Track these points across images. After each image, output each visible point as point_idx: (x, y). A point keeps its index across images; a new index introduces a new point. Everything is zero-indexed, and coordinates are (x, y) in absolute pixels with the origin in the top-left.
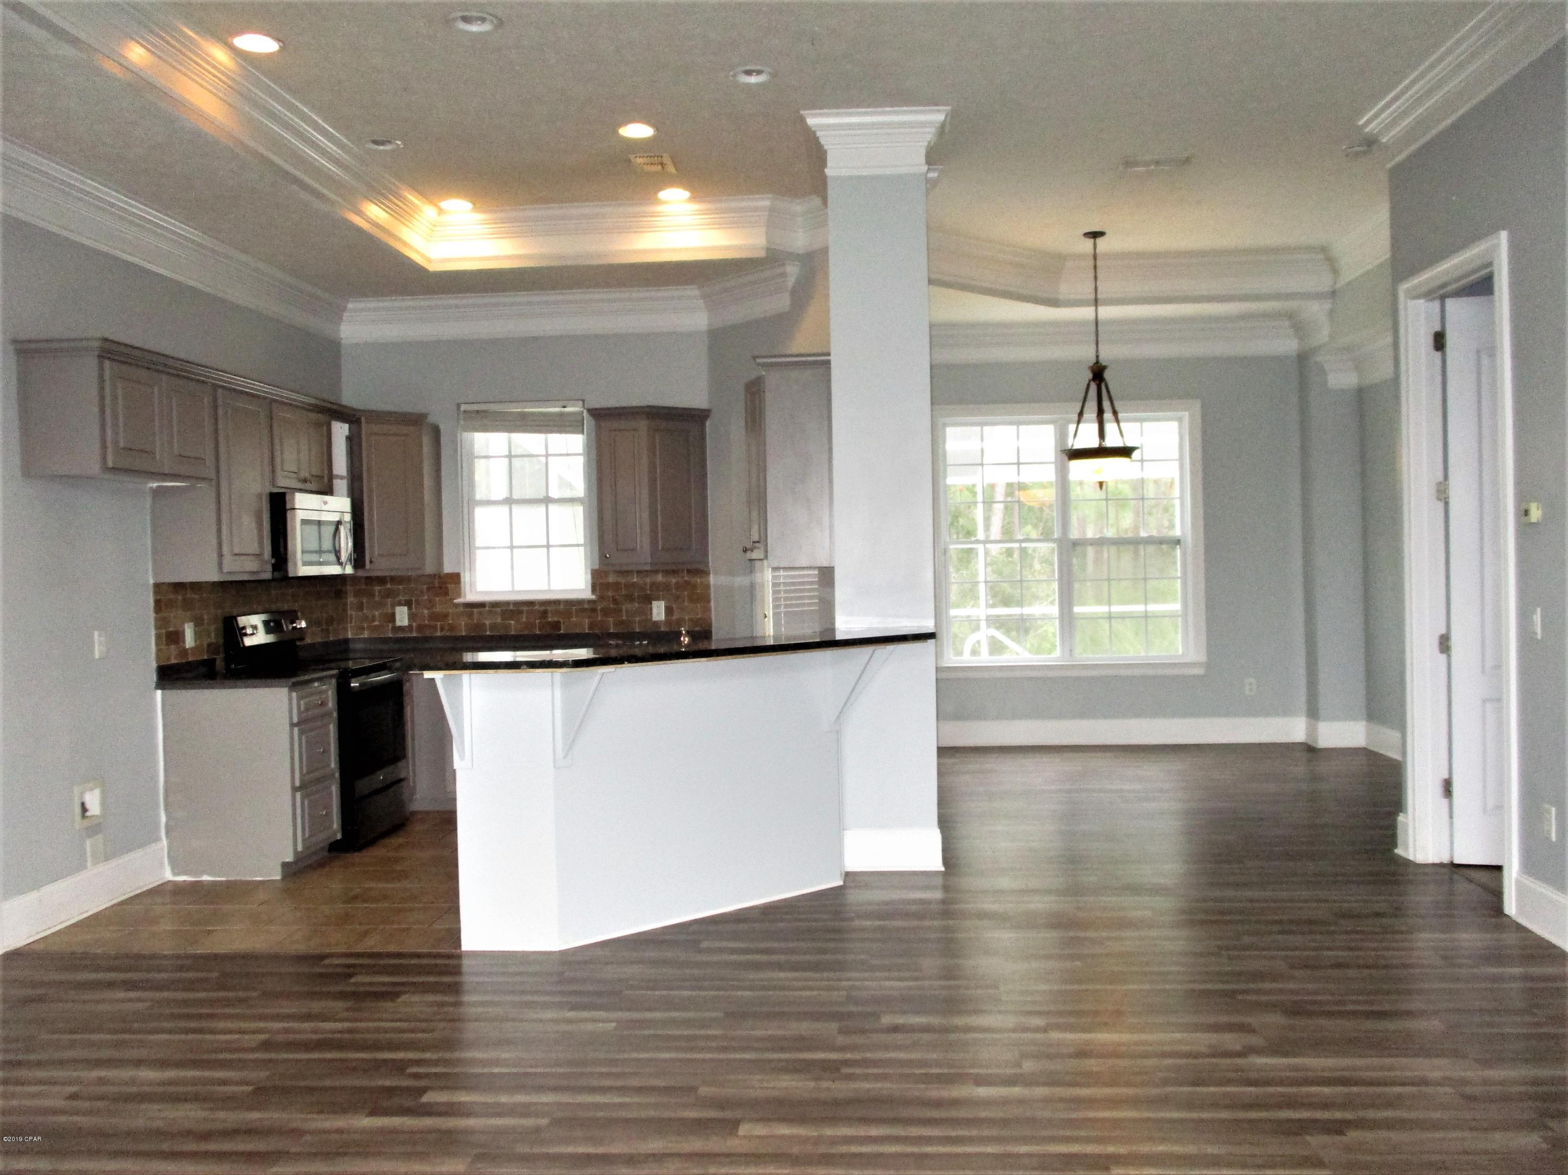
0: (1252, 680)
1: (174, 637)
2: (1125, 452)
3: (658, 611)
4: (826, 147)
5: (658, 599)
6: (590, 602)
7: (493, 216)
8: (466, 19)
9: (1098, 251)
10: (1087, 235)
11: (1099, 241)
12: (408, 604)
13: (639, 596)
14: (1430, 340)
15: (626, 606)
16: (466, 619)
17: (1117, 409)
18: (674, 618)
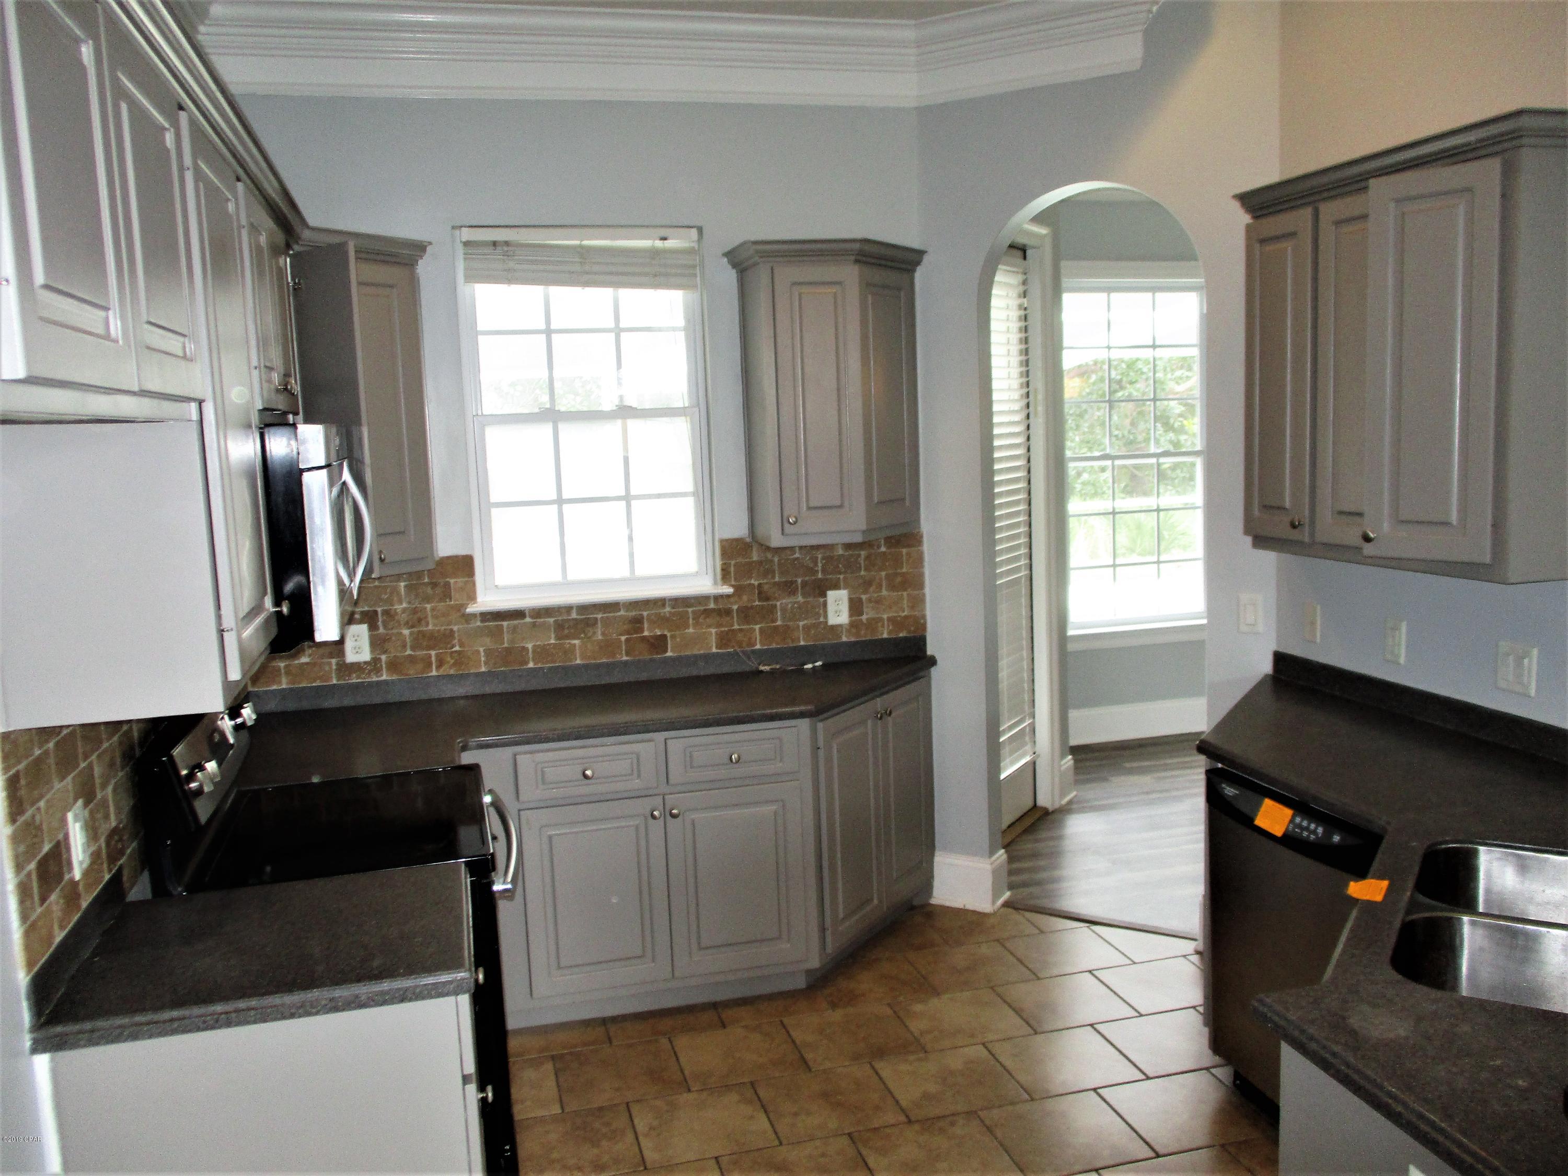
3: (837, 608)
5: (836, 587)
6: (717, 598)
13: (805, 583)
15: (783, 602)
16: (487, 640)
18: (864, 616)
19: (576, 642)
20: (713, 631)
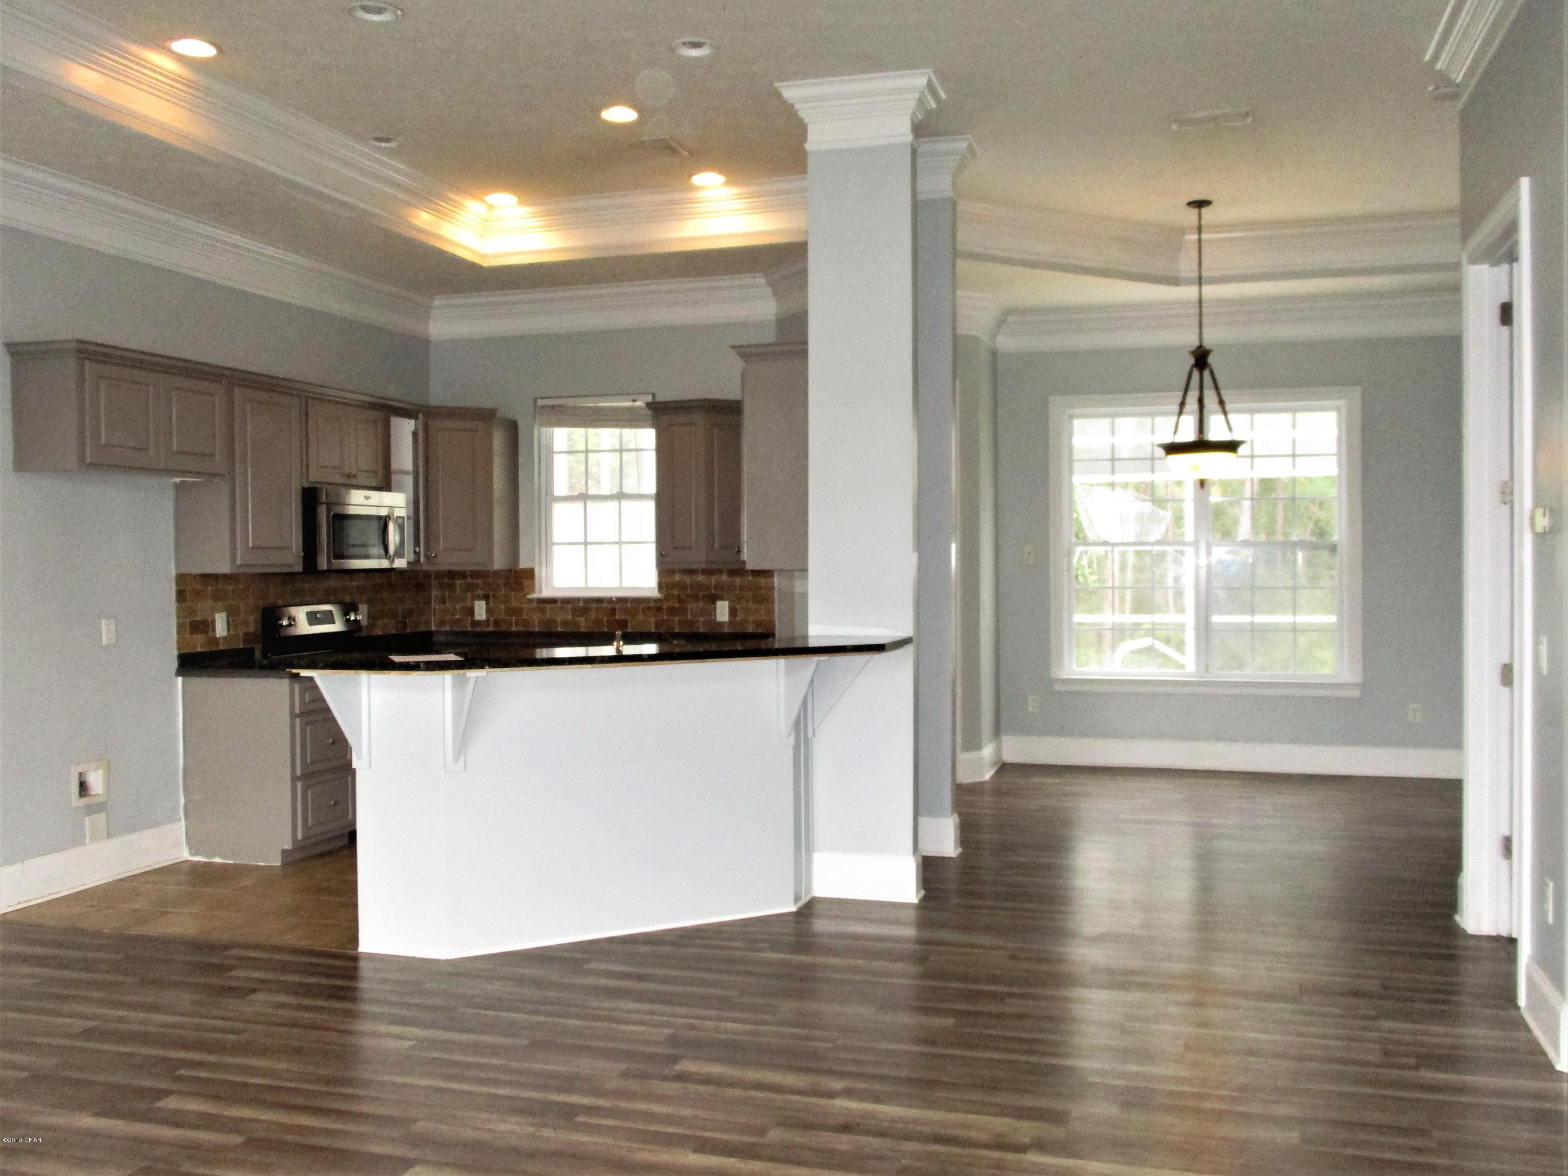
0: (1417, 706)
1: (204, 626)
2: (1231, 446)
3: (722, 612)
4: (806, 121)
6: (656, 600)
7: (541, 208)
8: (366, 9)
9: (1203, 222)
10: (1190, 204)
11: (1204, 211)
12: (486, 598)
13: (704, 596)
14: (1496, 313)
15: (692, 606)
16: (539, 614)
17: (1225, 398)
18: (738, 619)
19: (582, 619)
20: (653, 619)
